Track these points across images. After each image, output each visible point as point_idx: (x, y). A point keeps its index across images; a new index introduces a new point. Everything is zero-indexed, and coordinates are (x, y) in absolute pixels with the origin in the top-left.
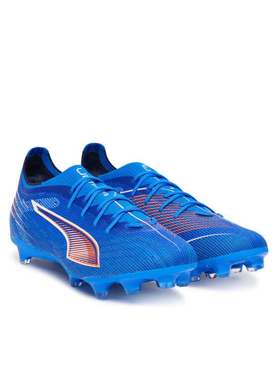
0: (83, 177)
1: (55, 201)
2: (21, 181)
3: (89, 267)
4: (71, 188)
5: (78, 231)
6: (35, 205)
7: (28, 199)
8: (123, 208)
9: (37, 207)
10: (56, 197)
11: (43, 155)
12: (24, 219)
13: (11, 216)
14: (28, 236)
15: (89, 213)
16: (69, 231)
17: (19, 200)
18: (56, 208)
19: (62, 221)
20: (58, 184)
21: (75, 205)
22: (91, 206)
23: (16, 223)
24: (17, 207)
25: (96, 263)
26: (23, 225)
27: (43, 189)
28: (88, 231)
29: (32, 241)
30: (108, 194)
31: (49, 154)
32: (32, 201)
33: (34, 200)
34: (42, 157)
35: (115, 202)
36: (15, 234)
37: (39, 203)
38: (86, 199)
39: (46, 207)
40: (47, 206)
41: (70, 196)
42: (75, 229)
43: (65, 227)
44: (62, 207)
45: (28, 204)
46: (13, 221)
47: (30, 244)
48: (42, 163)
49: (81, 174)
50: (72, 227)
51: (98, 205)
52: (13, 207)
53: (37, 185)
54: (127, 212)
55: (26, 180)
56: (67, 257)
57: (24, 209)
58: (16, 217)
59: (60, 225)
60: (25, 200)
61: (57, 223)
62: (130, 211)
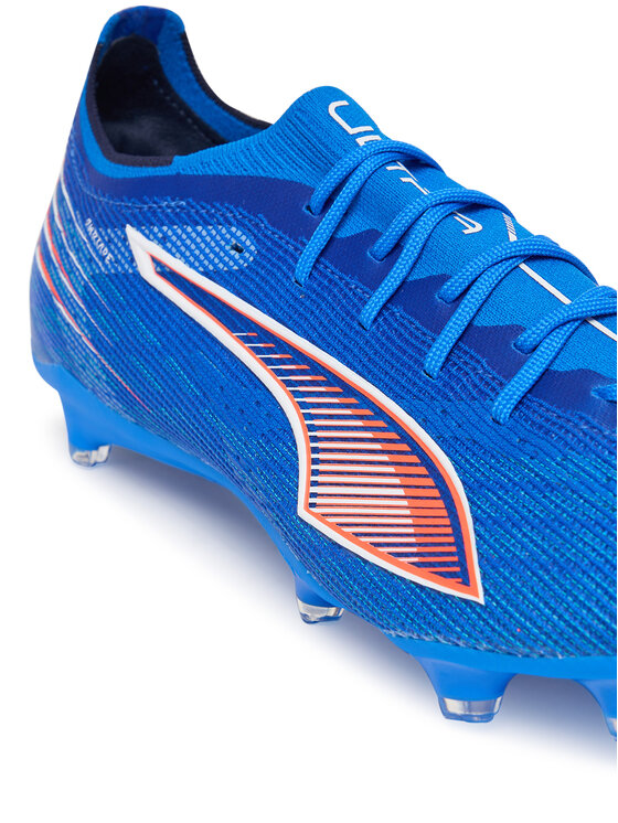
0: (361, 141)
1: (234, 241)
2: (76, 141)
3: (422, 588)
4: (312, 190)
5: (348, 390)
6: (143, 249)
7: (111, 222)
8: (567, 301)
9: (154, 259)
10: (240, 225)
11: (162, 39)
12: (91, 302)
13: (36, 280)
14: (109, 375)
15: (398, 311)
16: (302, 383)
17: (71, 221)
18: (241, 271)
19: (266, 335)
20: (251, 172)
21: (329, 268)
22: (410, 279)
23: (56, 310)
24: (61, 247)
25: (464, 579)
26: (88, 325)
27: (181, 186)
28: (396, 398)
29: (122, 395)
30: (479, 227)
31: (184, 37)
32: (129, 229)
33: (138, 226)
34: (158, 48)
35: (523, 267)
36: (51, 351)
37: (163, 241)
38: (383, 245)
39: (191, 265)
40: (196, 258)
41: (309, 230)
42: (333, 379)
43: (291, 372)
44: (269, 272)
45: (111, 240)
46: (43, 302)
47: (113, 404)
48: (156, 71)
49: (352, 131)
50: (315, 367)
51: (444, 278)
52: (42, 243)
53: (155, 165)
54: (585, 321)
55: (99, 140)
56: (302, 512)
57: (91, 260)
58: (59, 286)
59: (257, 351)
60: (96, 225)
61: (246, 340)
62: (597, 318)
